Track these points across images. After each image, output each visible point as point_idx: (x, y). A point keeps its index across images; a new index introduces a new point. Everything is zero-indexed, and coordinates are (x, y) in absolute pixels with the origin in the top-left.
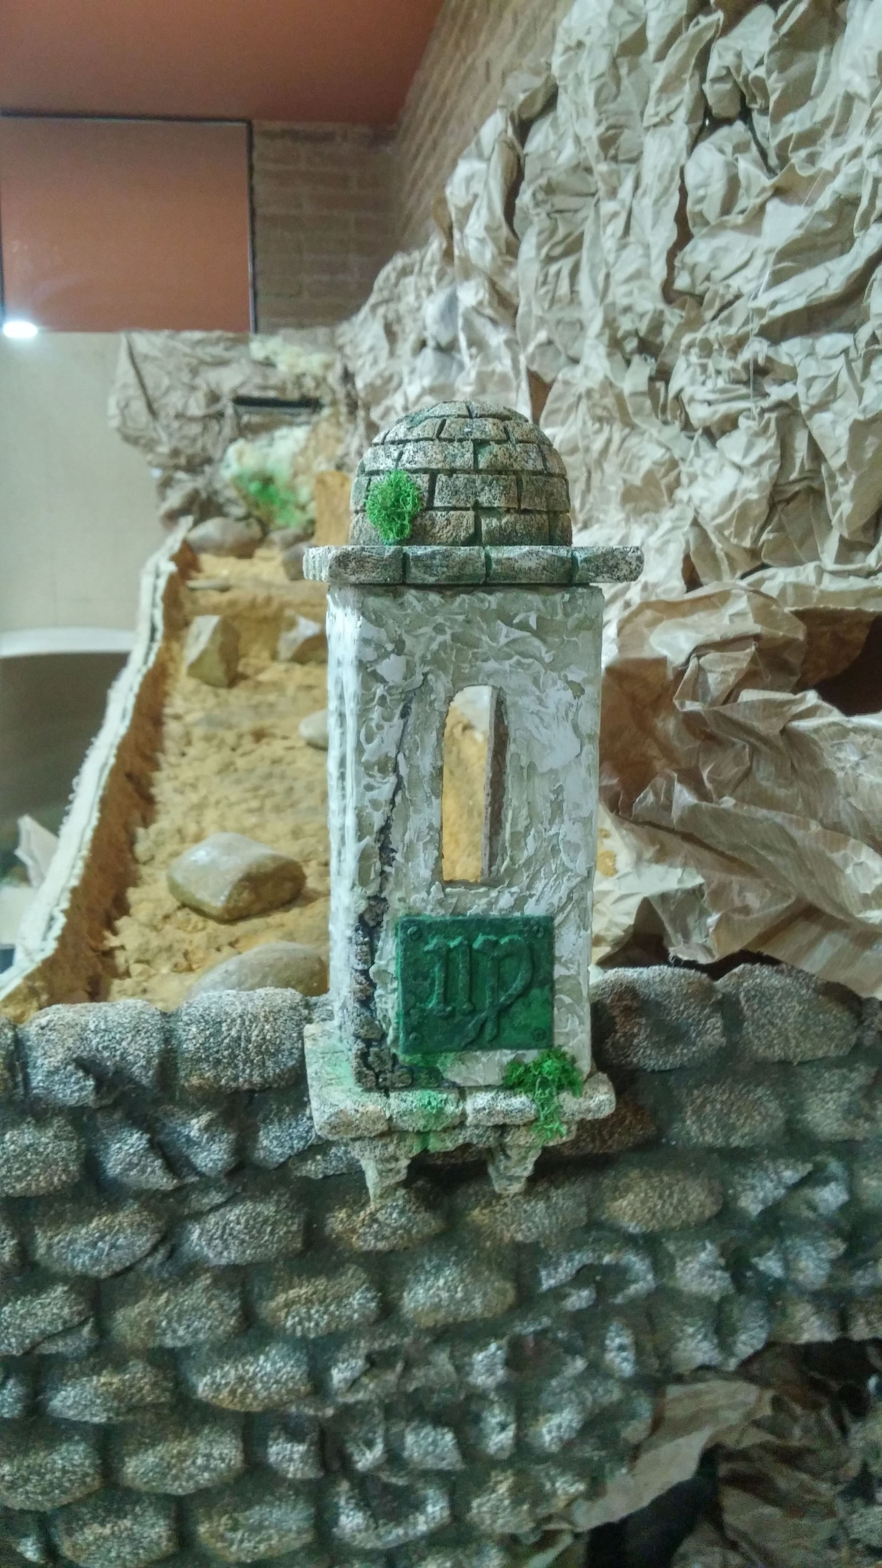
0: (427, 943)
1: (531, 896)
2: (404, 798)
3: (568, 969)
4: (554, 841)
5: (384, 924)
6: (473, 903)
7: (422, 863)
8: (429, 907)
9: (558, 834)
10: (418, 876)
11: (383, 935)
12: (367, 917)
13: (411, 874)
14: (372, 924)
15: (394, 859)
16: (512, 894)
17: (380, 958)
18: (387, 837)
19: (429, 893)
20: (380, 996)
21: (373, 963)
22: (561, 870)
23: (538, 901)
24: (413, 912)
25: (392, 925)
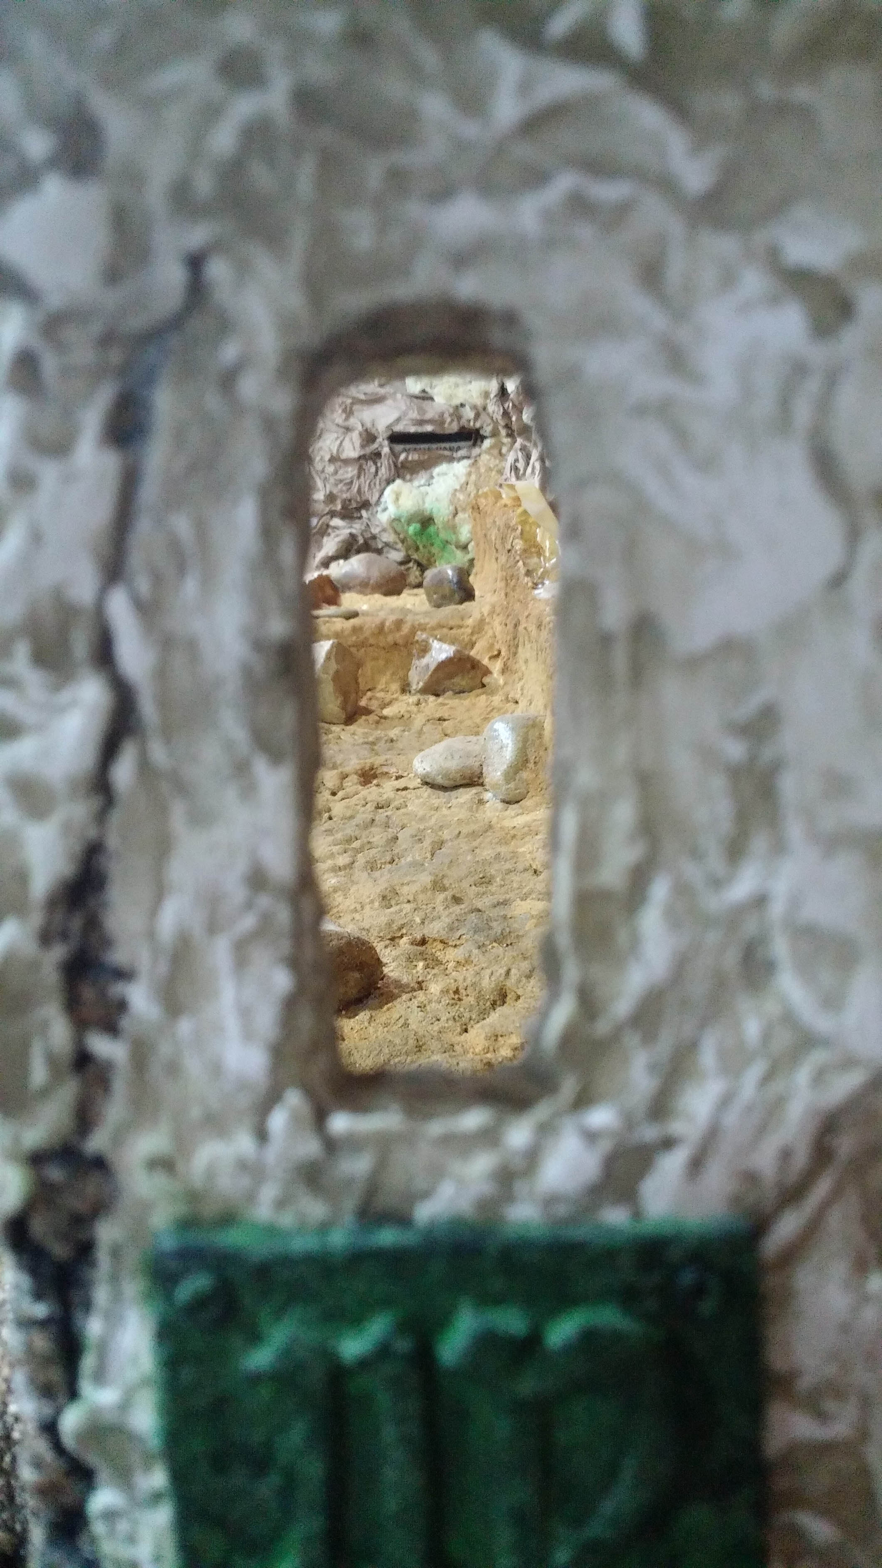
0: (255, 1337)
1: (668, 1143)
2: (145, 766)
3: (822, 1416)
4: (750, 927)
5: (103, 1257)
6: (438, 1173)
7: (232, 1024)
8: (269, 1193)
9: (760, 901)
10: (216, 1069)
11: (101, 1295)
12: (38, 1227)
13: (193, 1065)
14: (60, 1250)
15: (122, 1006)
16: (591, 1137)
17: (100, 1377)
18: (93, 924)
19: (262, 1135)
20: (110, 1515)
21: (73, 1394)
22: (783, 1039)
23: (696, 1165)
24: (209, 1210)
25: (132, 1258)
